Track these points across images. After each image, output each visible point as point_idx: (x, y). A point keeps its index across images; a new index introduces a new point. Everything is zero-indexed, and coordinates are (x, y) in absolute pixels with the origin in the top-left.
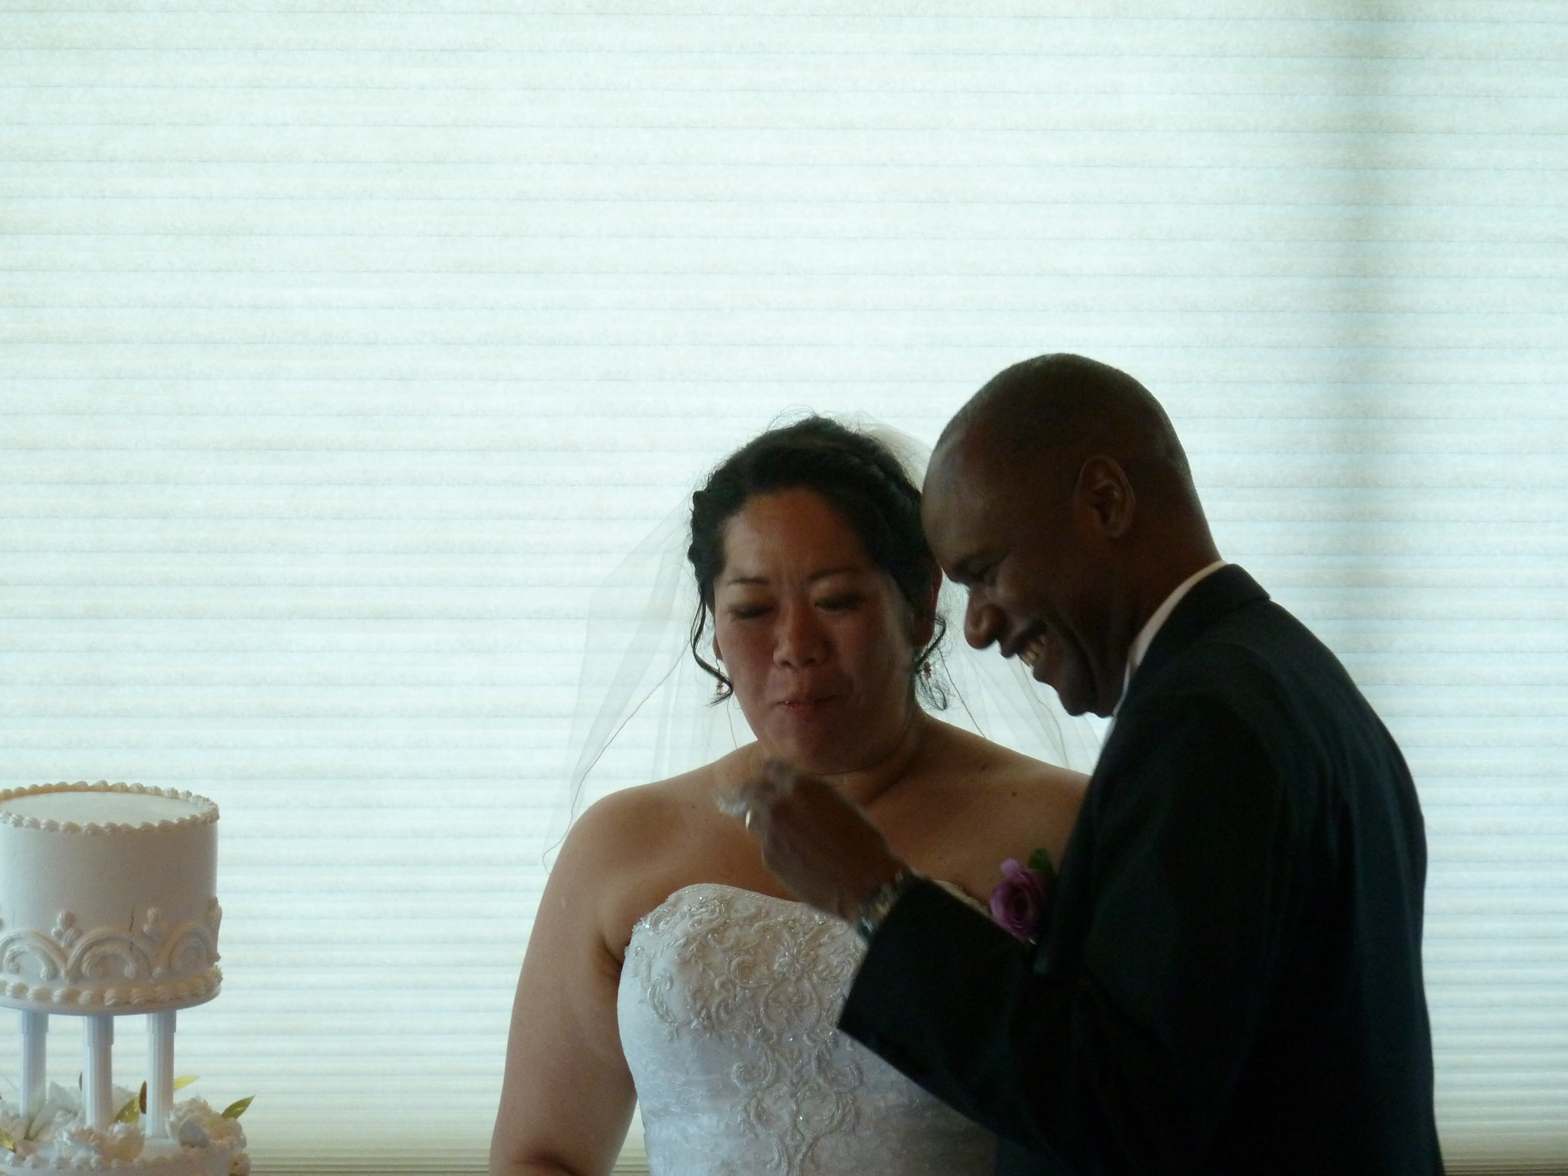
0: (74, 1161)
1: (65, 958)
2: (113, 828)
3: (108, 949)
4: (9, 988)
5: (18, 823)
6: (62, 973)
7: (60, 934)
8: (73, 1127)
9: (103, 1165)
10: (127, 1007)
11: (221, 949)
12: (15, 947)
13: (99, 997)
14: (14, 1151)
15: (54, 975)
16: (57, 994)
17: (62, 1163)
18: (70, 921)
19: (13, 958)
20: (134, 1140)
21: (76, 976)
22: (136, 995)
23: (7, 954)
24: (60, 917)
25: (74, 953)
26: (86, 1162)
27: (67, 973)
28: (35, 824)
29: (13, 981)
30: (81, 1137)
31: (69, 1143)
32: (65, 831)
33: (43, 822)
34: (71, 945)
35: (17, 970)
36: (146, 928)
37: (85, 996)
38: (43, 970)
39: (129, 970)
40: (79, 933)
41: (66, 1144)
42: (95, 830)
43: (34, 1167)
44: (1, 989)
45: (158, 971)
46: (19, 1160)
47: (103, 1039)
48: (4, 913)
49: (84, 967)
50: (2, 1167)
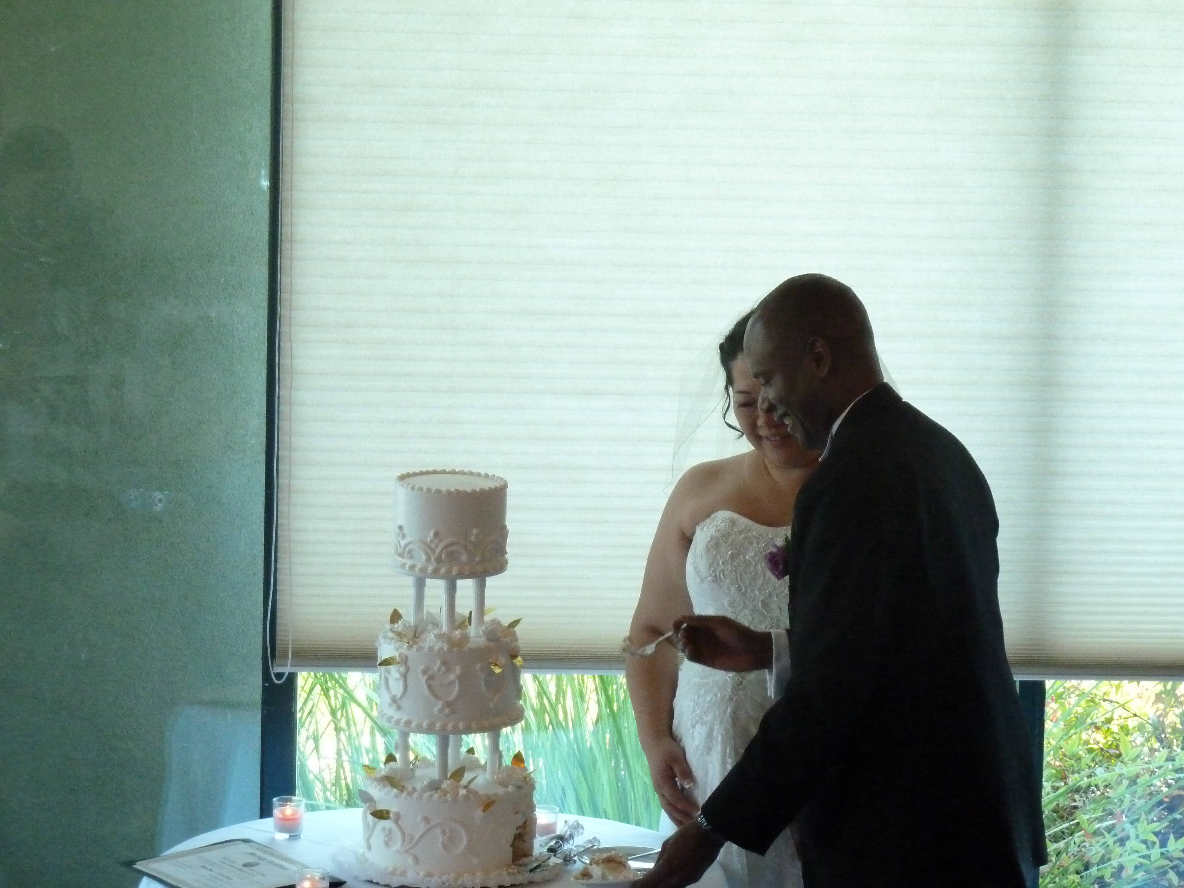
0: (436, 648)
1: (434, 552)
2: (457, 491)
3: (455, 548)
4: (407, 566)
5: (413, 489)
6: (433, 559)
7: (431, 541)
8: (436, 632)
9: (450, 651)
10: (462, 575)
11: (508, 549)
12: (410, 547)
13: (449, 571)
14: (408, 643)
15: (428, 560)
16: (430, 569)
17: (431, 649)
18: (436, 534)
19: (410, 552)
20: (465, 638)
21: (439, 560)
22: (467, 570)
23: (407, 550)
24: (431, 533)
25: (438, 550)
26: (442, 649)
27: (435, 559)
28: (421, 489)
29: (409, 562)
30: (440, 637)
31: (434, 639)
32: (435, 492)
33: (425, 488)
34: (437, 546)
35: (411, 557)
36: (472, 539)
37: (443, 570)
38: (424, 557)
39: (464, 558)
40: (441, 541)
41: (433, 640)
42: (449, 493)
43: (417, 651)
44: (403, 566)
45: (478, 559)
46: (410, 647)
47: (452, 590)
48: (406, 531)
49: (443, 556)
50: (401, 651)
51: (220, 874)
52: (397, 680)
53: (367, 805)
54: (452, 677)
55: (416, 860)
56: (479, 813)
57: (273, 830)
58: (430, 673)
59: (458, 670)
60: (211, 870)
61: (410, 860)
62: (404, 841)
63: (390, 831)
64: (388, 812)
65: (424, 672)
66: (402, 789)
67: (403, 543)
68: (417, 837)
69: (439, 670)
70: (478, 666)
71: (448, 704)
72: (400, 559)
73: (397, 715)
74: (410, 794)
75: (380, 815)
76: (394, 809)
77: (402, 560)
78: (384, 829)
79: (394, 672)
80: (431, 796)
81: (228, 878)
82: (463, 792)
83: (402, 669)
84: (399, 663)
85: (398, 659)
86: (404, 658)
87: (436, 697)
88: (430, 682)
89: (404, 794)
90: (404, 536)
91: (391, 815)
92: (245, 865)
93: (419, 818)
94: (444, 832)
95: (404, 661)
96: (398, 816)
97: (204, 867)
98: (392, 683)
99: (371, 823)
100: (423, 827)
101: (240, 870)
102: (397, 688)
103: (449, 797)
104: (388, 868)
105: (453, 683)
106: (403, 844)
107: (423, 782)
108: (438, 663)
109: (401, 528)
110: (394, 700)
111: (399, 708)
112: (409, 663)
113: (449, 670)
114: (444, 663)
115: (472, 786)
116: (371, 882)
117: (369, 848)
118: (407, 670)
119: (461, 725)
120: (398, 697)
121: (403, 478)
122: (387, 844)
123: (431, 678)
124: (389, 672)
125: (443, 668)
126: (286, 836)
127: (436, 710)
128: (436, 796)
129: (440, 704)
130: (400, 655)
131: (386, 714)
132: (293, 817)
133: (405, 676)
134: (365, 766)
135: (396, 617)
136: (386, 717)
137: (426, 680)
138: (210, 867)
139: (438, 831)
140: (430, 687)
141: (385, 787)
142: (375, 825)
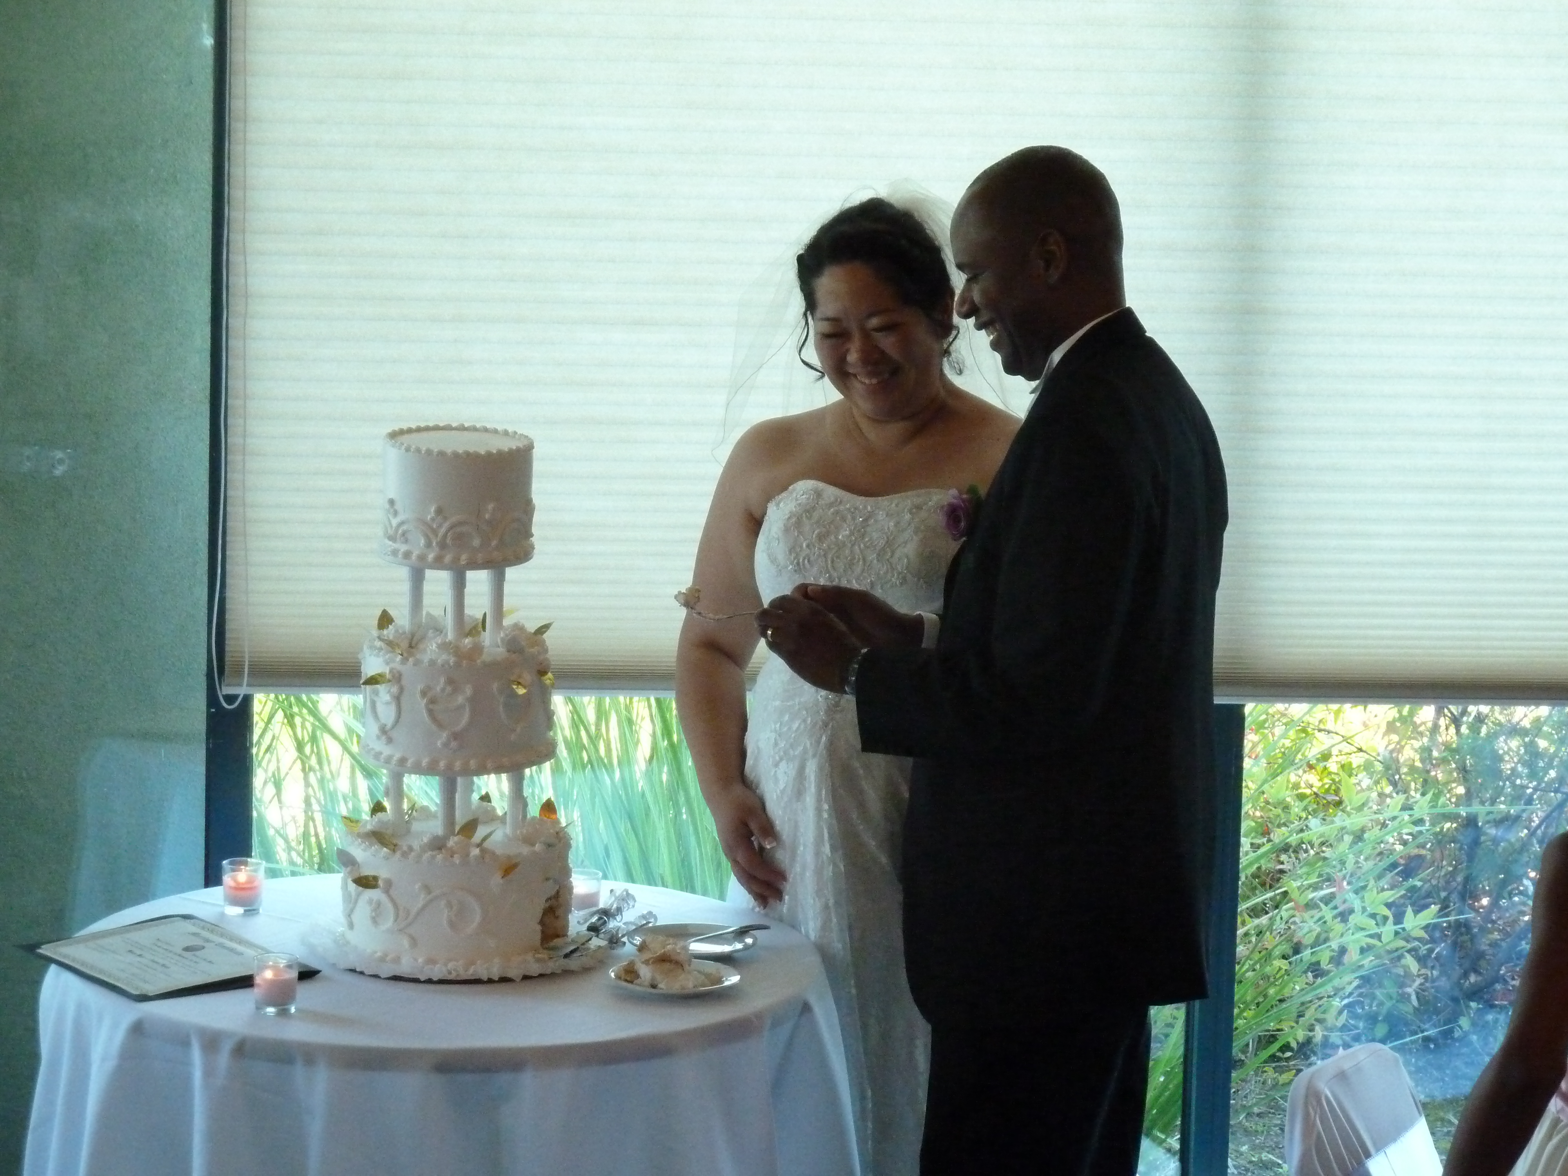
0: (440, 661)
1: (436, 534)
2: (468, 454)
3: (464, 529)
4: (400, 553)
5: (408, 450)
6: (434, 544)
7: (433, 519)
8: (439, 640)
9: (458, 665)
10: (474, 565)
11: (534, 530)
12: (405, 527)
13: (456, 560)
14: (402, 655)
15: (429, 545)
16: (431, 557)
17: (432, 663)
18: (439, 511)
19: (403, 534)
20: (477, 649)
21: (443, 545)
22: (480, 557)
23: (400, 532)
24: (433, 509)
25: (442, 531)
26: (447, 662)
27: (437, 543)
28: (418, 450)
29: (403, 548)
30: (444, 646)
31: (437, 650)
32: (438, 455)
33: (424, 449)
34: (440, 526)
35: (406, 541)
36: (487, 516)
37: (448, 559)
38: (422, 542)
39: (476, 542)
40: (445, 519)
42: (456, 455)
43: (415, 665)
44: (395, 553)
45: (494, 543)
46: (405, 661)
47: (459, 585)
48: (398, 506)
49: (448, 541)
50: (392, 665)
51: (153, 961)
52: (387, 703)
53: (349, 869)
54: (460, 699)
55: (414, 942)
56: (496, 880)
57: (222, 903)
58: (429, 695)
59: (468, 691)
60: (140, 956)
61: (406, 943)
62: (397, 916)
63: (379, 904)
64: (375, 878)
65: (424, 694)
66: (394, 848)
67: (395, 522)
68: (414, 911)
69: (443, 690)
70: (495, 686)
71: (455, 736)
72: (391, 543)
73: (387, 751)
74: (405, 855)
75: (365, 882)
76: (384, 874)
77: (394, 544)
78: (370, 901)
79: (384, 693)
80: (433, 857)
81: (163, 965)
82: (476, 852)
83: (395, 689)
84: (389, 681)
85: (388, 676)
86: (397, 675)
87: (440, 726)
88: (431, 706)
89: (398, 854)
90: (396, 513)
91: (380, 883)
92: (187, 949)
93: (417, 887)
94: (449, 905)
95: (397, 678)
96: (389, 884)
97: (130, 951)
98: (380, 708)
99: (353, 894)
100: (422, 899)
101: (180, 955)
102: (387, 714)
103: (457, 859)
104: (376, 952)
105: (460, 708)
106: (395, 921)
107: (422, 840)
108: (442, 680)
109: (392, 502)
110: (383, 731)
111: (390, 741)
112: (404, 682)
113: (456, 690)
114: (450, 681)
115: (486, 844)
116: (353, 971)
117: (351, 926)
118: (401, 690)
119: (473, 763)
120: (389, 725)
121: (394, 435)
122: (375, 921)
123: (433, 701)
124: (376, 693)
125: (449, 689)
126: (240, 910)
127: (439, 744)
128: (440, 857)
129: (445, 735)
130: (391, 671)
131: (373, 749)
132: (249, 886)
133: (397, 699)
134: (345, 818)
135: (385, 620)
136: (373, 753)
137: (427, 705)
138: (139, 952)
139: (443, 903)
140: (430, 712)
141: (371, 845)
142: (358, 895)
